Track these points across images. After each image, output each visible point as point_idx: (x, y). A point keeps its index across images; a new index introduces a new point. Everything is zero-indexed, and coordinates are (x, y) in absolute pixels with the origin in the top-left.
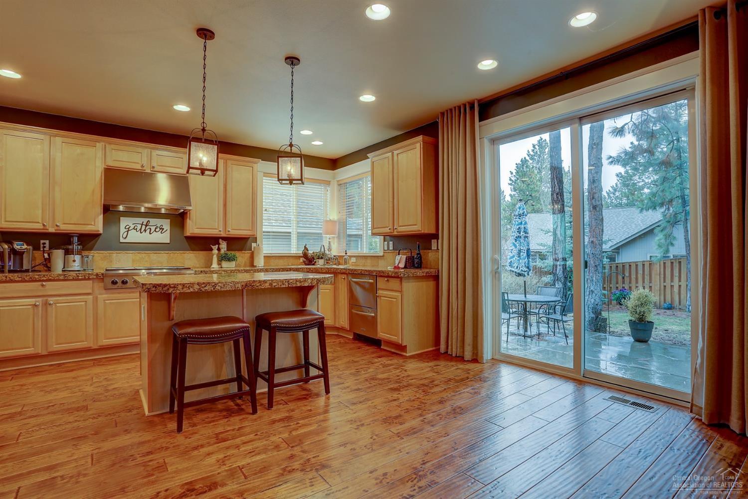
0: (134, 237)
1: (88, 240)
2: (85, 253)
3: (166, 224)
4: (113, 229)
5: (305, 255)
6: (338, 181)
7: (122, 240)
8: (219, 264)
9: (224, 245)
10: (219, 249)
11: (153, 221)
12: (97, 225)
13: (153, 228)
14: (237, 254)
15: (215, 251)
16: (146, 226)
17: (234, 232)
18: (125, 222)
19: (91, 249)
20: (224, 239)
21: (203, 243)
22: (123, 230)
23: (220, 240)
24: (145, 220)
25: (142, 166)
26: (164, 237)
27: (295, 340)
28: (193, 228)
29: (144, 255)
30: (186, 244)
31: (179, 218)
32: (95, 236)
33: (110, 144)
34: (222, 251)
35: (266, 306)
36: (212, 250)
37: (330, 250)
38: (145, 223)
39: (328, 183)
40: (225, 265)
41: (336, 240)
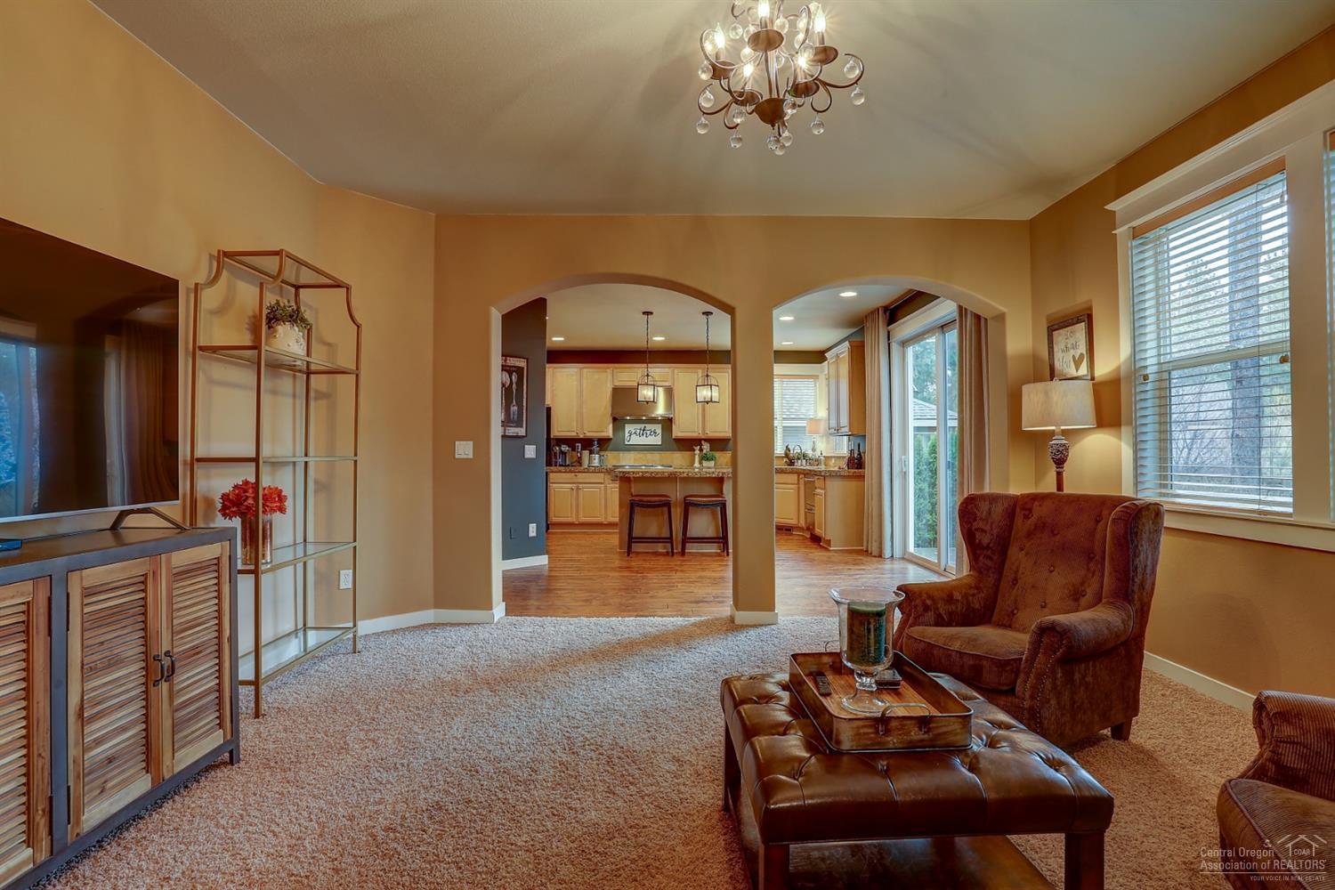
0: (635, 440)
1: (604, 443)
2: (602, 453)
3: (658, 428)
4: (621, 434)
5: (787, 455)
7: (626, 443)
8: (700, 463)
9: (706, 447)
10: (701, 450)
11: (649, 427)
12: (609, 432)
13: (648, 432)
14: (717, 454)
15: (697, 452)
17: (711, 434)
18: (628, 428)
19: (606, 450)
20: (706, 440)
21: (687, 444)
22: (627, 434)
23: (703, 442)
24: (644, 426)
26: (657, 440)
27: (714, 514)
28: (677, 432)
29: (643, 455)
30: (675, 446)
31: (667, 423)
32: (608, 440)
33: (616, 368)
34: (704, 451)
35: (694, 489)
36: (694, 450)
37: (814, 450)
38: (643, 429)
39: (815, 377)
40: (705, 464)
41: (824, 439)
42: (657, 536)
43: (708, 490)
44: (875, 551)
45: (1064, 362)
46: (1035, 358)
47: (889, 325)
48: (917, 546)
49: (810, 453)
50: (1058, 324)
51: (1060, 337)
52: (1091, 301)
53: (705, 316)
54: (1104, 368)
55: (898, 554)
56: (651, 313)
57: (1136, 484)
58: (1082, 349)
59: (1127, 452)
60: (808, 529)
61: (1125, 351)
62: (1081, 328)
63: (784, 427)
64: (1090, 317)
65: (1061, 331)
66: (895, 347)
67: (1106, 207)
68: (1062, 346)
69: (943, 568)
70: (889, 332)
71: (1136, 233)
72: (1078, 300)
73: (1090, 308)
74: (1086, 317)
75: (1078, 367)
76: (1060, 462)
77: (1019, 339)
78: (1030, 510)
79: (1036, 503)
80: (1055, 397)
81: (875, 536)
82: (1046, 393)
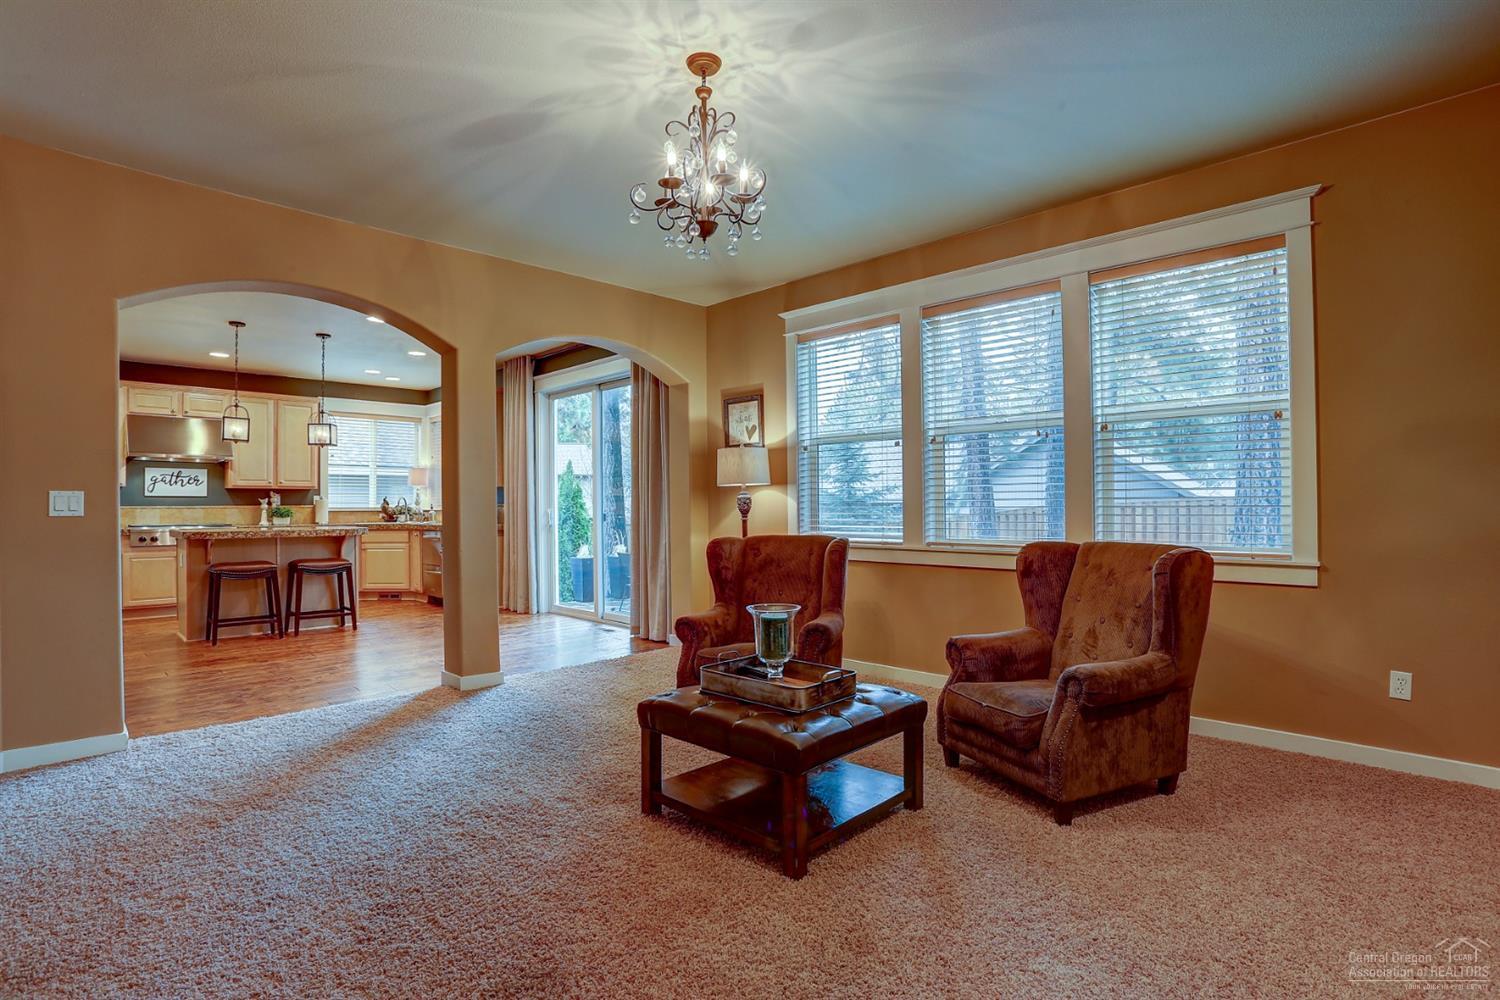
0: (161, 490)
3: (203, 475)
4: (137, 481)
5: (384, 510)
6: (431, 419)
7: (147, 494)
8: (270, 519)
9: (276, 499)
10: (269, 503)
11: (185, 472)
13: (186, 480)
14: (293, 509)
15: (265, 506)
16: (177, 477)
17: (287, 482)
18: (150, 473)
20: (277, 491)
21: (250, 496)
22: (148, 482)
23: (272, 493)
24: (176, 471)
25: (173, 411)
26: (202, 490)
28: (234, 480)
29: (174, 511)
30: (227, 497)
31: (218, 468)
33: (134, 388)
34: (274, 505)
36: (260, 504)
37: (417, 503)
38: (175, 474)
39: (418, 421)
40: (277, 521)
41: (429, 491)
42: (249, 616)
43: (320, 552)
44: (520, 608)
45: (738, 432)
46: (709, 425)
47: (535, 375)
48: (563, 599)
49: (413, 506)
50: (730, 400)
51: (735, 410)
52: (762, 384)
53: (320, 339)
54: (773, 438)
55: (544, 608)
56: (243, 324)
57: (799, 527)
58: (755, 421)
59: (792, 503)
60: (424, 593)
61: (791, 428)
62: (753, 407)
63: (378, 476)
64: (762, 396)
65: (736, 405)
66: (541, 398)
67: (780, 315)
68: (736, 417)
69: (600, 614)
70: (534, 382)
71: (801, 340)
72: (752, 382)
73: (762, 390)
74: (758, 396)
75: (750, 433)
76: (745, 512)
77: (699, 408)
78: (758, 549)
79: (763, 544)
80: (747, 460)
81: (520, 592)
82: (741, 456)
